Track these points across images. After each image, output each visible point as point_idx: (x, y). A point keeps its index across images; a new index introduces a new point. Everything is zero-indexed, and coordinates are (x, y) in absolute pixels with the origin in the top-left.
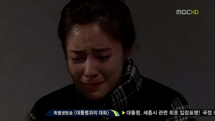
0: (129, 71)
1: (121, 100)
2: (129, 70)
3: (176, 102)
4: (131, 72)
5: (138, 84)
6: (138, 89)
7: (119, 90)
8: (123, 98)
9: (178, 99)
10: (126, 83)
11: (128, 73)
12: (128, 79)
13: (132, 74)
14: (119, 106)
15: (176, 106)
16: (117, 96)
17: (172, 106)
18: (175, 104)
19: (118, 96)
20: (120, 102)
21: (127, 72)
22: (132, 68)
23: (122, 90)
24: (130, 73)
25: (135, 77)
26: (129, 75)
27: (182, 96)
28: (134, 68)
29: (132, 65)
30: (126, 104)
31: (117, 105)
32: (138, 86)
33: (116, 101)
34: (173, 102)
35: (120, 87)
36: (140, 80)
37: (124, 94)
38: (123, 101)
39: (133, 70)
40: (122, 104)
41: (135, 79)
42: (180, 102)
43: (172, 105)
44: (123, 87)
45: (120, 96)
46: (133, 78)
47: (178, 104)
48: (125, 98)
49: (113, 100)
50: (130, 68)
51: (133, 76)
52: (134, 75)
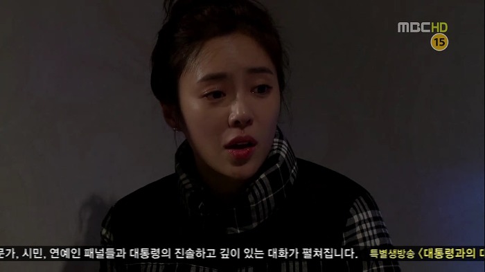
0: (278, 149)
1: (264, 199)
2: (276, 147)
3: (359, 204)
4: (281, 150)
5: (293, 171)
6: (292, 180)
7: (261, 181)
8: (267, 194)
9: (362, 199)
10: (272, 169)
11: (275, 152)
12: (278, 162)
13: (282, 153)
14: (261, 209)
15: (359, 211)
16: (257, 192)
17: (352, 210)
18: (357, 207)
19: (260, 191)
20: (262, 202)
21: (274, 150)
22: (282, 144)
23: (267, 182)
24: (279, 152)
25: (288, 160)
26: (278, 155)
27: (369, 194)
28: (284, 142)
29: (281, 137)
30: (273, 205)
31: (257, 207)
32: (293, 175)
33: (256, 200)
34: (355, 204)
35: (263, 176)
36: (294, 165)
37: (269, 189)
38: (268, 200)
39: (283, 146)
40: (266, 206)
41: (287, 162)
42: (365, 204)
43: (352, 208)
44: (267, 176)
45: (263, 192)
46: (285, 161)
47: (361, 207)
48: (271, 195)
49: (251, 198)
50: (279, 143)
51: (284, 156)
52: (286, 155)
